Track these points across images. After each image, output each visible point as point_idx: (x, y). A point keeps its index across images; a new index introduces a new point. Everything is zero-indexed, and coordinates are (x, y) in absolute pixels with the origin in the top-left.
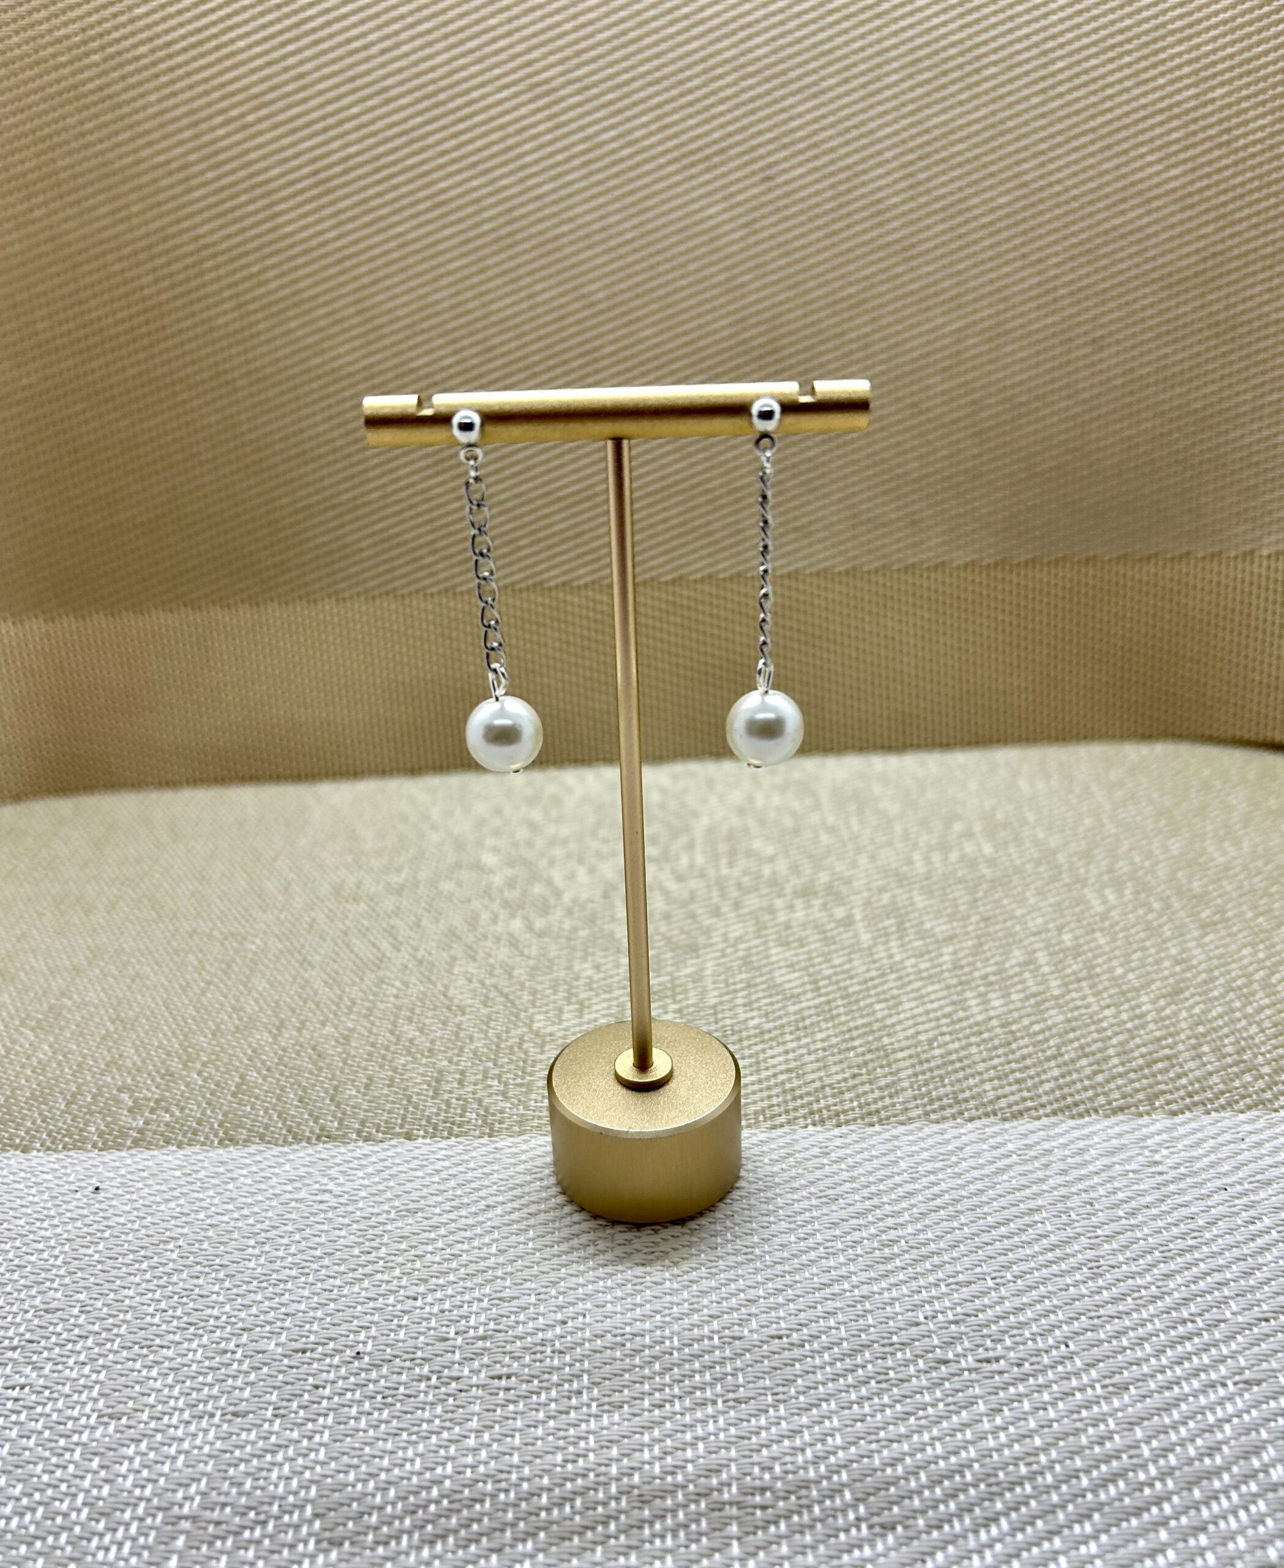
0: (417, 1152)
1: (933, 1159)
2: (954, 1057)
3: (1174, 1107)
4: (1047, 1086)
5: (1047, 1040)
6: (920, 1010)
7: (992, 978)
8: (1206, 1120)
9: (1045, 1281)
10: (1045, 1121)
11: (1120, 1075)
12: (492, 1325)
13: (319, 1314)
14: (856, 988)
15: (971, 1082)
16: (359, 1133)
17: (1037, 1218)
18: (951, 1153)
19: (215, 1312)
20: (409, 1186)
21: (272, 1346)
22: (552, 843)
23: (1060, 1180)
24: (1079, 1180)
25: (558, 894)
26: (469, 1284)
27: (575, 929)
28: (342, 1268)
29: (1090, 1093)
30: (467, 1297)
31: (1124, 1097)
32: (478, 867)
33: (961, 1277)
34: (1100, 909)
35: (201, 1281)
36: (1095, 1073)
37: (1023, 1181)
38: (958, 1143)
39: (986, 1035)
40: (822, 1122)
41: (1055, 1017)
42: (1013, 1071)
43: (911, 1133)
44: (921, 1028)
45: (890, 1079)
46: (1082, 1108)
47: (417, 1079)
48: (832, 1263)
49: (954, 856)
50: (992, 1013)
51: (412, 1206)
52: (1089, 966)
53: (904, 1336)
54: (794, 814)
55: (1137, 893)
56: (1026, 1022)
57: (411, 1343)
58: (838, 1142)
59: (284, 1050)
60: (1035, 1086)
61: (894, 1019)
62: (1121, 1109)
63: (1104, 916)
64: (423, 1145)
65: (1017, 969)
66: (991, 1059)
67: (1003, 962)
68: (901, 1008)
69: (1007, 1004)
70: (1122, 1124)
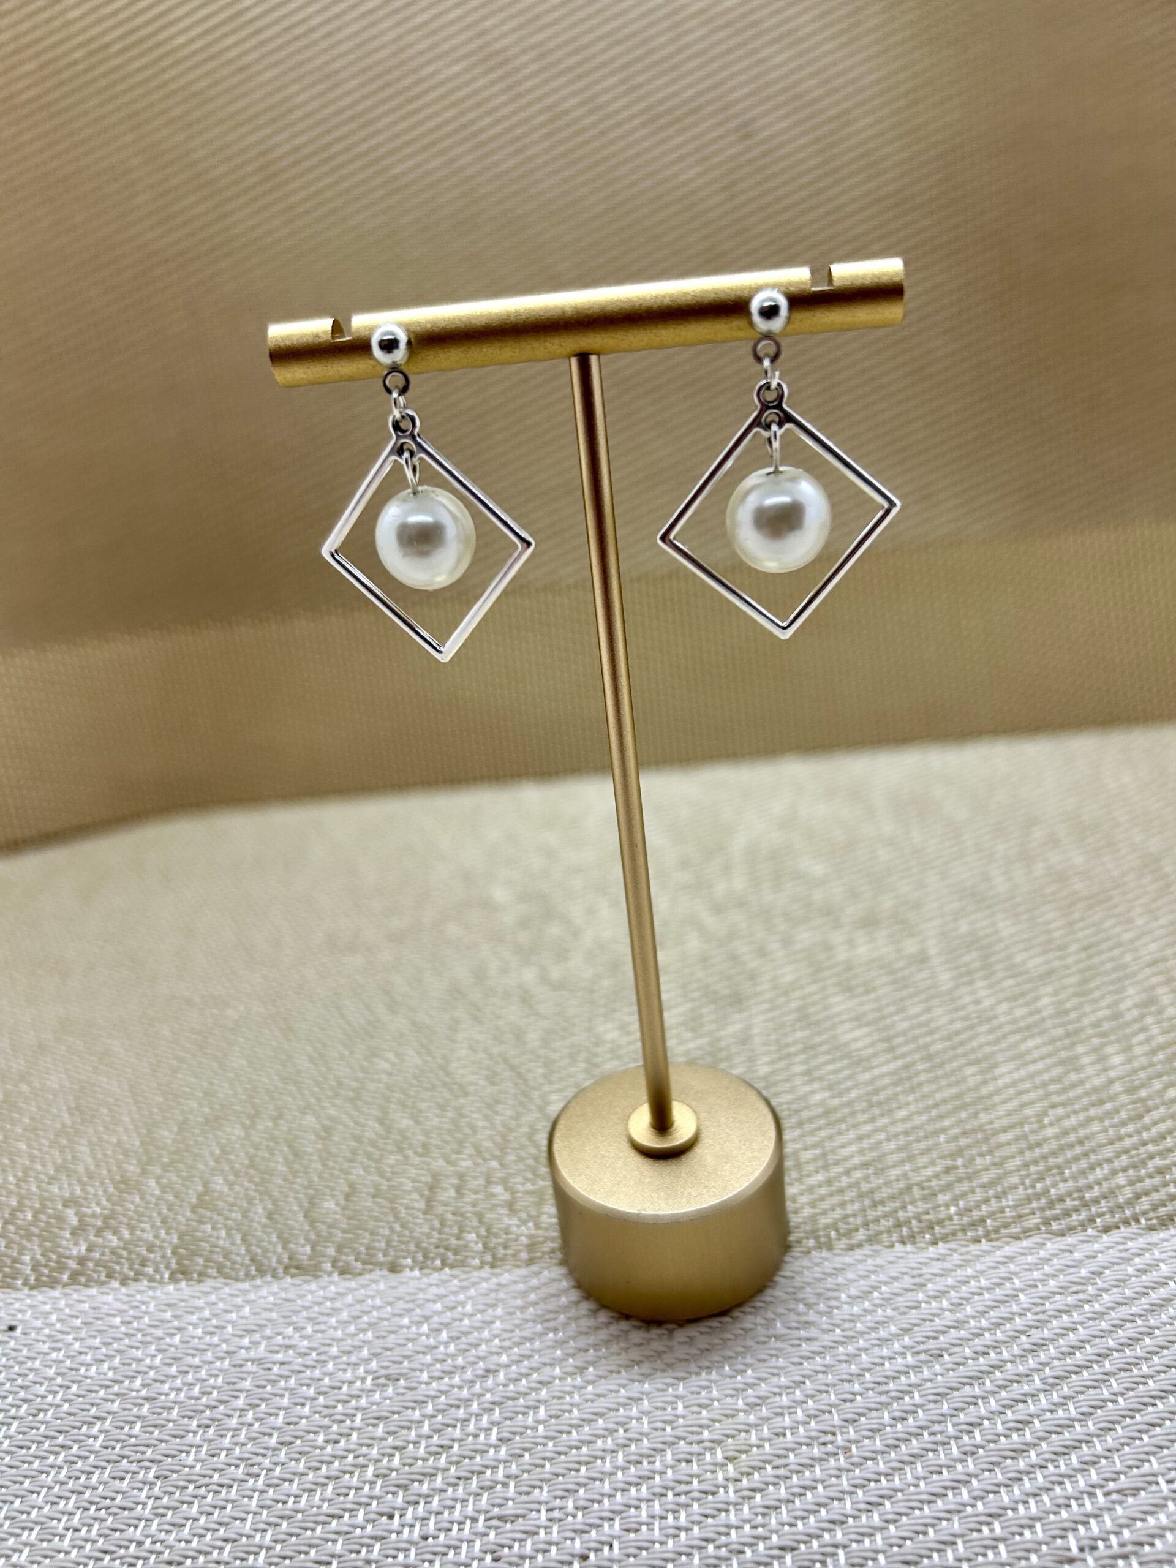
2: (1072, 1138)
7: (1106, 1026)
14: (939, 1046)
15: (1099, 1173)
26: (460, 1493)
28: (301, 1466)
43: (1029, 1251)
44: (1025, 1098)
45: (993, 1173)
48: (942, 1459)
50: (1112, 1074)
58: (936, 1268)
61: (991, 1087)
65: (1135, 1013)
66: (1120, 1139)
67: (1116, 1003)
68: (997, 1072)
69: (1129, 1061)
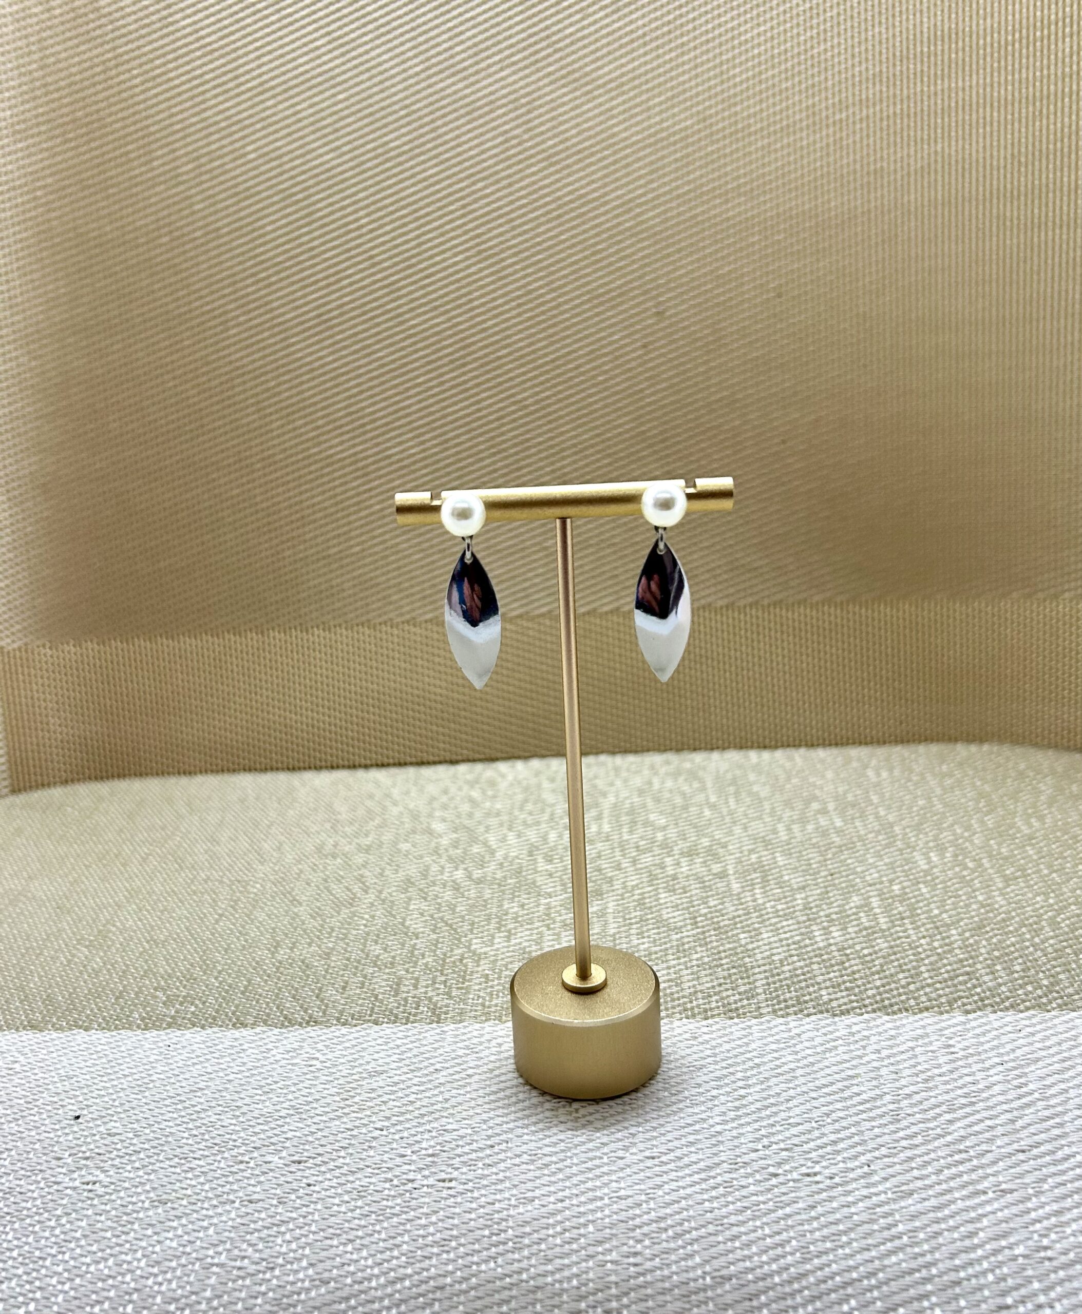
0: (382, 1033)
1: (778, 1041)
3: (969, 1007)
4: (870, 993)
5: (874, 960)
6: (776, 938)
8: (993, 1017)
9: (857, 1124)
10: (866, 1016)
11: (928, 985)
12: (438, 1147)
14: (727, 923)
16: (338, 1019)
17: (854, 1082)
18: (792, 1038)
19: (234, 1137)
21: (276, 1159)
22: (488, 815)
23: (874, 1057)
24: (889, 1057)
27: (505, 878)
29: (904, 998)
30: (420, 1129)
31: (930, 1000)
32: (429, 832)
34: (926, 867)
36: (909, 984)
41: (883, 944)
42: (845, 982)
46: (896, 1008)
47: (381, 984)
51: (379, 1068)
52: (912, 908)
53: (746, 1158)
54: (683, 794)
55: (956, 856)
59: (280, 962)
60: (861, 992)
62: (927, 1009)
63: (927, 873)
64: (387, 1029)
70: (928, 1018)
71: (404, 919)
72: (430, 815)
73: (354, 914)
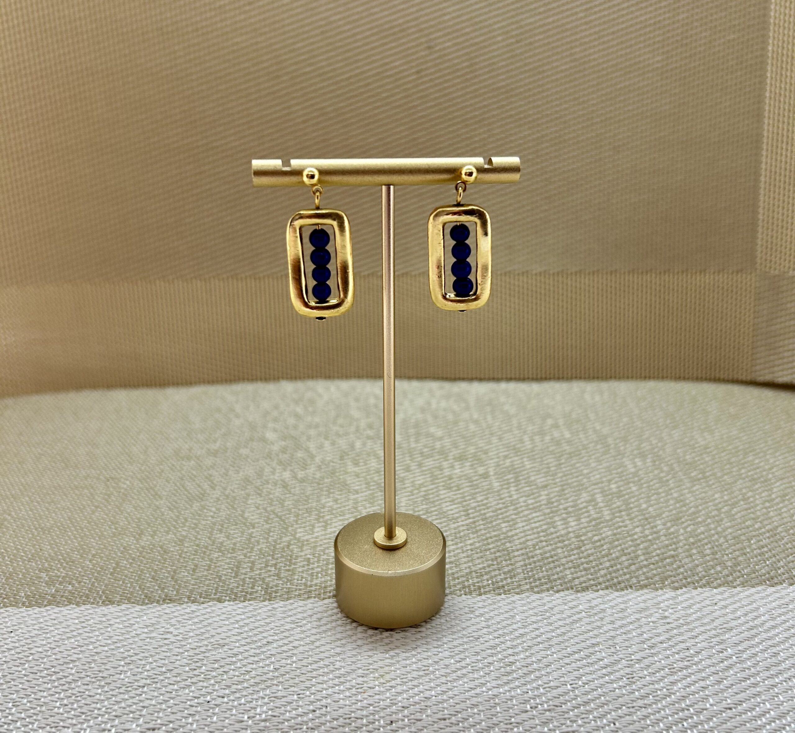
0: (224, 610)
1: (536, 615)
2: (548, 555)
3: (676, 585)
4: (602, 572)
5: (602, 546)
6: (528, 527)
7: (570, 509)
8: (695, 592)
9: (602, 686)
10: (601, 592)
11: (645, 566)
12: (270, 712)
13: (164, 706)
14: (491, 514)
15: (558, 569)
16: (189, 597)
17: (597, 649)
18: (546, 611)
19: (98, 706)
20: (219, 630)
21: (134, 726)
22: (309, 427)
23: (610, 627)
24: (621, 627)
25: (312, 457)
26: (256, 689)
27: (323, 478)
28: (178, 679)
29: (628, 576)
30: (255, 697)
31: (647, 578)
32: (263, 440)
33: (552, 684)
34: (633, 470)
35: (90, 687)
36: (630, 565)
37: (589, 628)
38: (550, 605)
39: (566, 542)
40: (470, 593)
41: (607, 532)
42: (582, 564)
43: (522, 599)
44: (529, 537)
45: (510, 567)
46: (623, 585)
47: (225, 567)
48: (476, 676)
49: (547, 438)
50: (570, 529)
51: (221, 642)
52: (627, 503)
53: (519, 719)
54: (454, 413)
55: (654, 461)
56: (590, 535)
57: (220, 723)
58: (480, 604)
59: (143, 547)
60: (596, 572)
61: (513, 533)
62: (646, 586)
63: (635, 474)
64: (228, 606)
65: (584, 504)
66: (570, 556)
67: (576, 500)
68: (517, 526)
69: (578, 525)
70: (646, 595)
71: (243, 512)
72: (265, 427)
73: (203, 507)
